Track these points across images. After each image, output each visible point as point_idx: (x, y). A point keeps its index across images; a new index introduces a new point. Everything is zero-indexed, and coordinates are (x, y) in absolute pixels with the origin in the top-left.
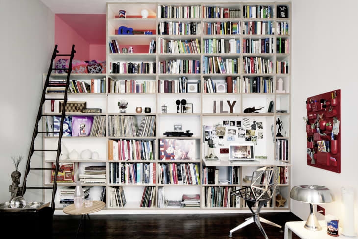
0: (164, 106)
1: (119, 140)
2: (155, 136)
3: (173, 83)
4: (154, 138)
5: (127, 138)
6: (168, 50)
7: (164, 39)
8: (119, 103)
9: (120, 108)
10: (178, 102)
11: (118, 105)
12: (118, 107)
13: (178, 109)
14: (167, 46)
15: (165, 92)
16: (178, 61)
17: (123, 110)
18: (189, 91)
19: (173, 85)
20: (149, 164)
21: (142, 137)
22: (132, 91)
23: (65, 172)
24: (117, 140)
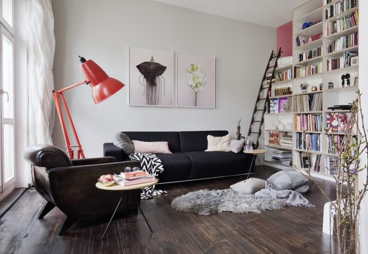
0: (330, 83)
1: (300, 114)
2: (322, 110)
3: (338, 60)
4: (321, 112)
5: (305, 112)
6: (334, 31)
7: (331, 22)
8: (302, 85)
9: (302, 89)
10: (343, 77)
11: (301, 87)
12: (300, 88)
13: (343, 83)
14: (333, 27)
15: (332, 69)
16: (342, 38)
17: (304, 91)
18: (352, 64)
19: (338, 62)
20: (319, 134)
21: (313, 112)
22: (309, 74)
23: (274, 137)
24: (299, 115)
